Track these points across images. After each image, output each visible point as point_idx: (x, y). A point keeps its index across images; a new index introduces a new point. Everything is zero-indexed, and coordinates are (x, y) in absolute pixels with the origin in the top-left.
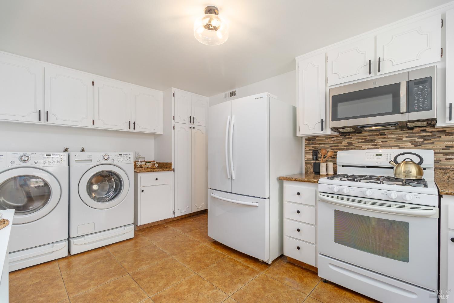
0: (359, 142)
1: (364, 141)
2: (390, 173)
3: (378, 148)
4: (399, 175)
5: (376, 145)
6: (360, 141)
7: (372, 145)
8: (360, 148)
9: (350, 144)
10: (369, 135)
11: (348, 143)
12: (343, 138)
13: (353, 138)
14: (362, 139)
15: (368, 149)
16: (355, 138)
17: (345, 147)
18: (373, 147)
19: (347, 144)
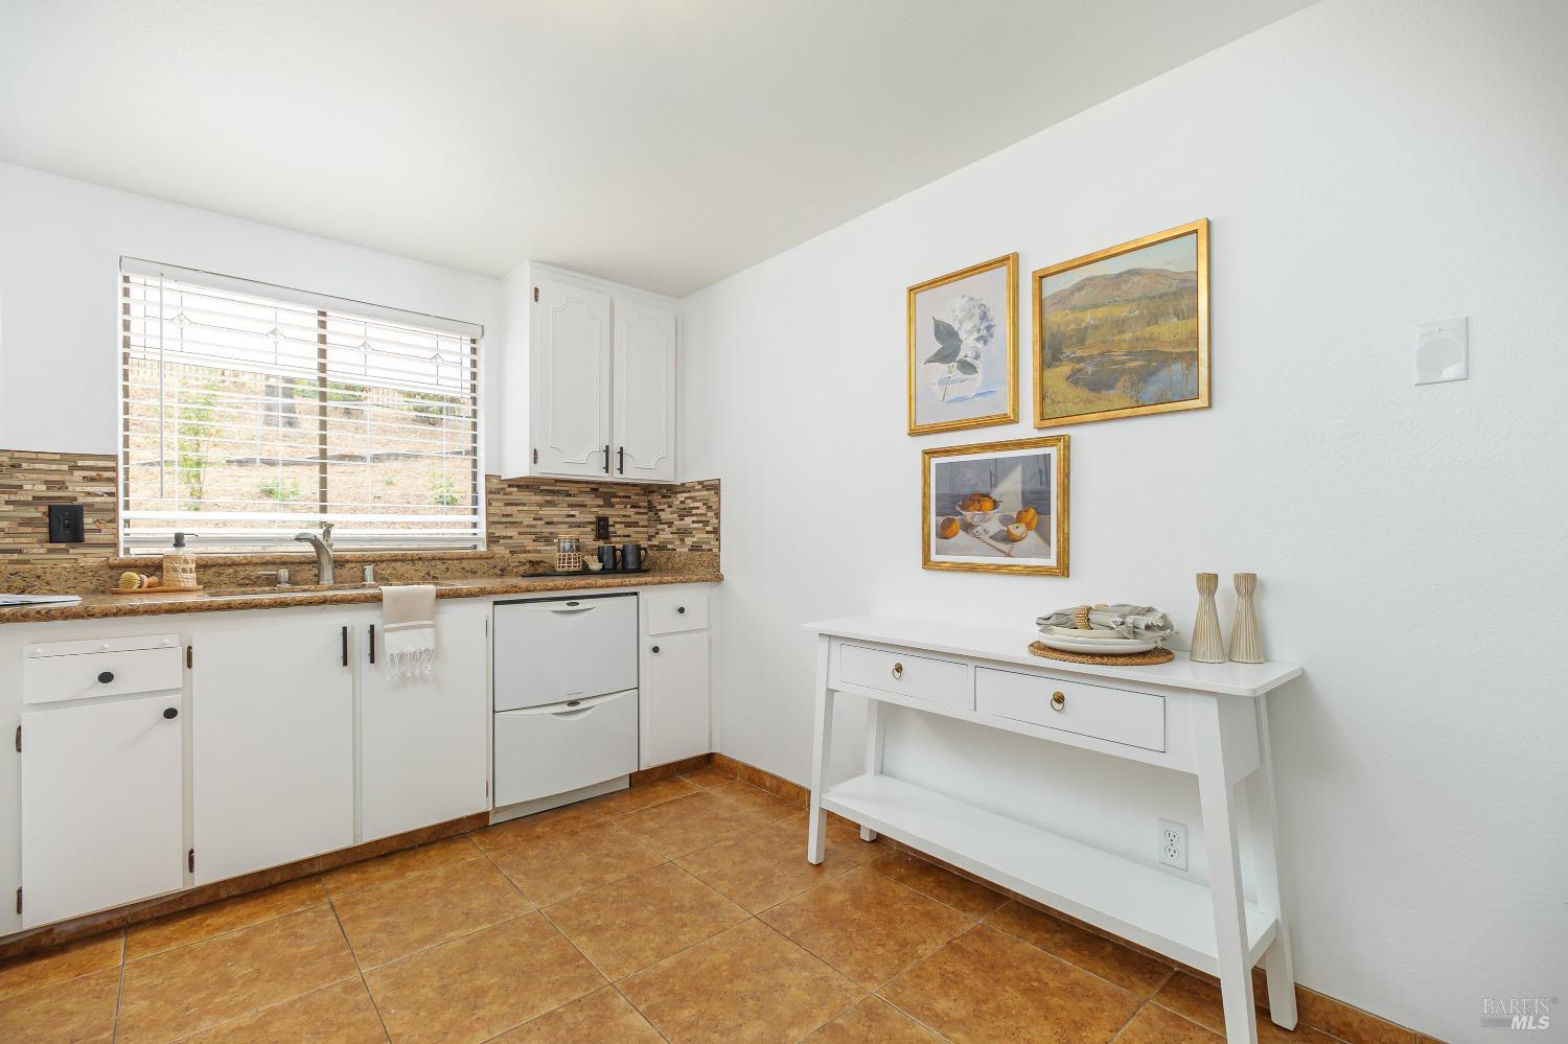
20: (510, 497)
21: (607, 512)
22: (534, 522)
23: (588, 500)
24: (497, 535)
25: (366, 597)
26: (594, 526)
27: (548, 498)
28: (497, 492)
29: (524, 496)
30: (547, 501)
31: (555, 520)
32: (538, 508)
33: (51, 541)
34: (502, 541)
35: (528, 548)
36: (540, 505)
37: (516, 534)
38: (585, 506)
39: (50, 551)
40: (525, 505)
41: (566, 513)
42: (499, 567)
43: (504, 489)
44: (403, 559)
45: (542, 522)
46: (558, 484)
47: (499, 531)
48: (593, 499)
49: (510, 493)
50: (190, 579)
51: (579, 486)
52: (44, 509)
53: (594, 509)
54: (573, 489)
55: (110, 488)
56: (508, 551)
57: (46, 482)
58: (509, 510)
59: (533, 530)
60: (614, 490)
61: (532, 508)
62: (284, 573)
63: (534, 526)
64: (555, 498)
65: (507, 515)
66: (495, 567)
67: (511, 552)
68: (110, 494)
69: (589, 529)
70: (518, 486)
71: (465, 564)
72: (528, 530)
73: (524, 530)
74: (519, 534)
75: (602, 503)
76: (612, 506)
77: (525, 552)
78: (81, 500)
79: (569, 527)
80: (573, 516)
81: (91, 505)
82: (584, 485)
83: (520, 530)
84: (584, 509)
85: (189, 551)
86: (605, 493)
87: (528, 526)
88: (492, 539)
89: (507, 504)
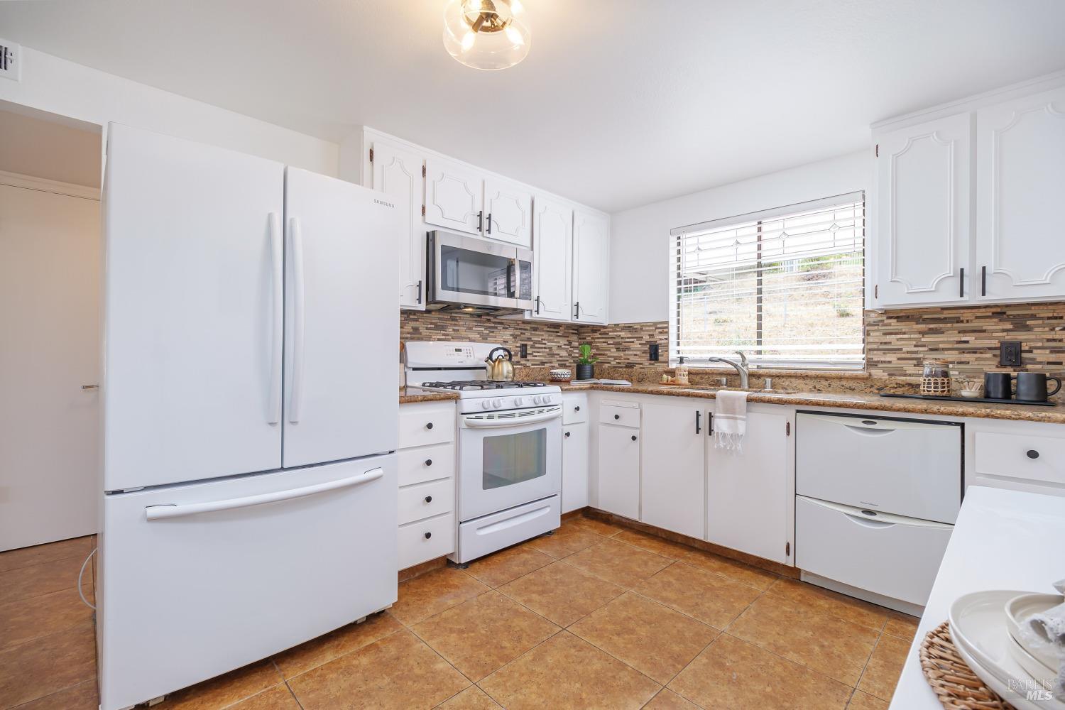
0: (427, 329)
1: (433, 326)
2: (483, 376)
3: (449, 340)
4: (497, 376)
5: (448, 335)
6: (429, 326)
7: (444, 335)
8: (429, 339)
9: (416, 330)
10: (440, 319)
11: (413, 328)
12: (405, 318)
13: (420, 320)
14: (431, 323)
15: (439, 340)
16: (422, 320)
17: (409, 336)
18: (444, 337)
19: (412, 330)
20: (889, 328)
21: (1020, 336)
22: (916, 349)
23: (990, 325)
24: (875, 359)
25: (708, 395)
26: (998, 352)
27: (932, 326)
28: (876, 324)
29: (903, 326)
30: (930, 329)
31: (941, 346)
32: (921, 336)
33: (650, 360)
34: (880, 365)
35: (907, 372)
36: (923, 333)
37: (895, 359)
38: (984, 331)
39: (650, 364)
40: (904, 333)
41: (956, 339)
42: (876, 387)
43: (883, 321)
44: (796, 377)
45: (926, 349)
46: (945, 312)
47: (877, 357)
48: (996, 324)
49: (890, 325)
50: (684, 380)
51: (974, 311)
52: (648, 346)
53: (998, 332)
54: (967, 315)
55: (666, 337)
56: (886, 374)
57: (649, 335)
58: (888, 338)
59: (914, 356)
60: (1033, 311)
61: (913, 336)
62: (724, 379)
63: (916, 352)
64: (941, 325)
65: (885, 343)
66: (872, 386)
67: (889, 375)
68: (666, 339)
69: (989, 355)
70: (897, 317)
71: (844, 383)
72: (908, 356)
73: (903, 356)
74: (899, 359)
75: (1011, 327)
76: (1028, 328)
77: (905, 375)
78: (659, 342)
79: (960, 353)
80: (967, 342)
81: (661, 344)
82: (984, 310)
83: (899, 356)
84: (983, 335)
85: (686, 366)
86: (1014, 316)
87: (908, 352)
88: (871, 364)
89: (885, 334)
